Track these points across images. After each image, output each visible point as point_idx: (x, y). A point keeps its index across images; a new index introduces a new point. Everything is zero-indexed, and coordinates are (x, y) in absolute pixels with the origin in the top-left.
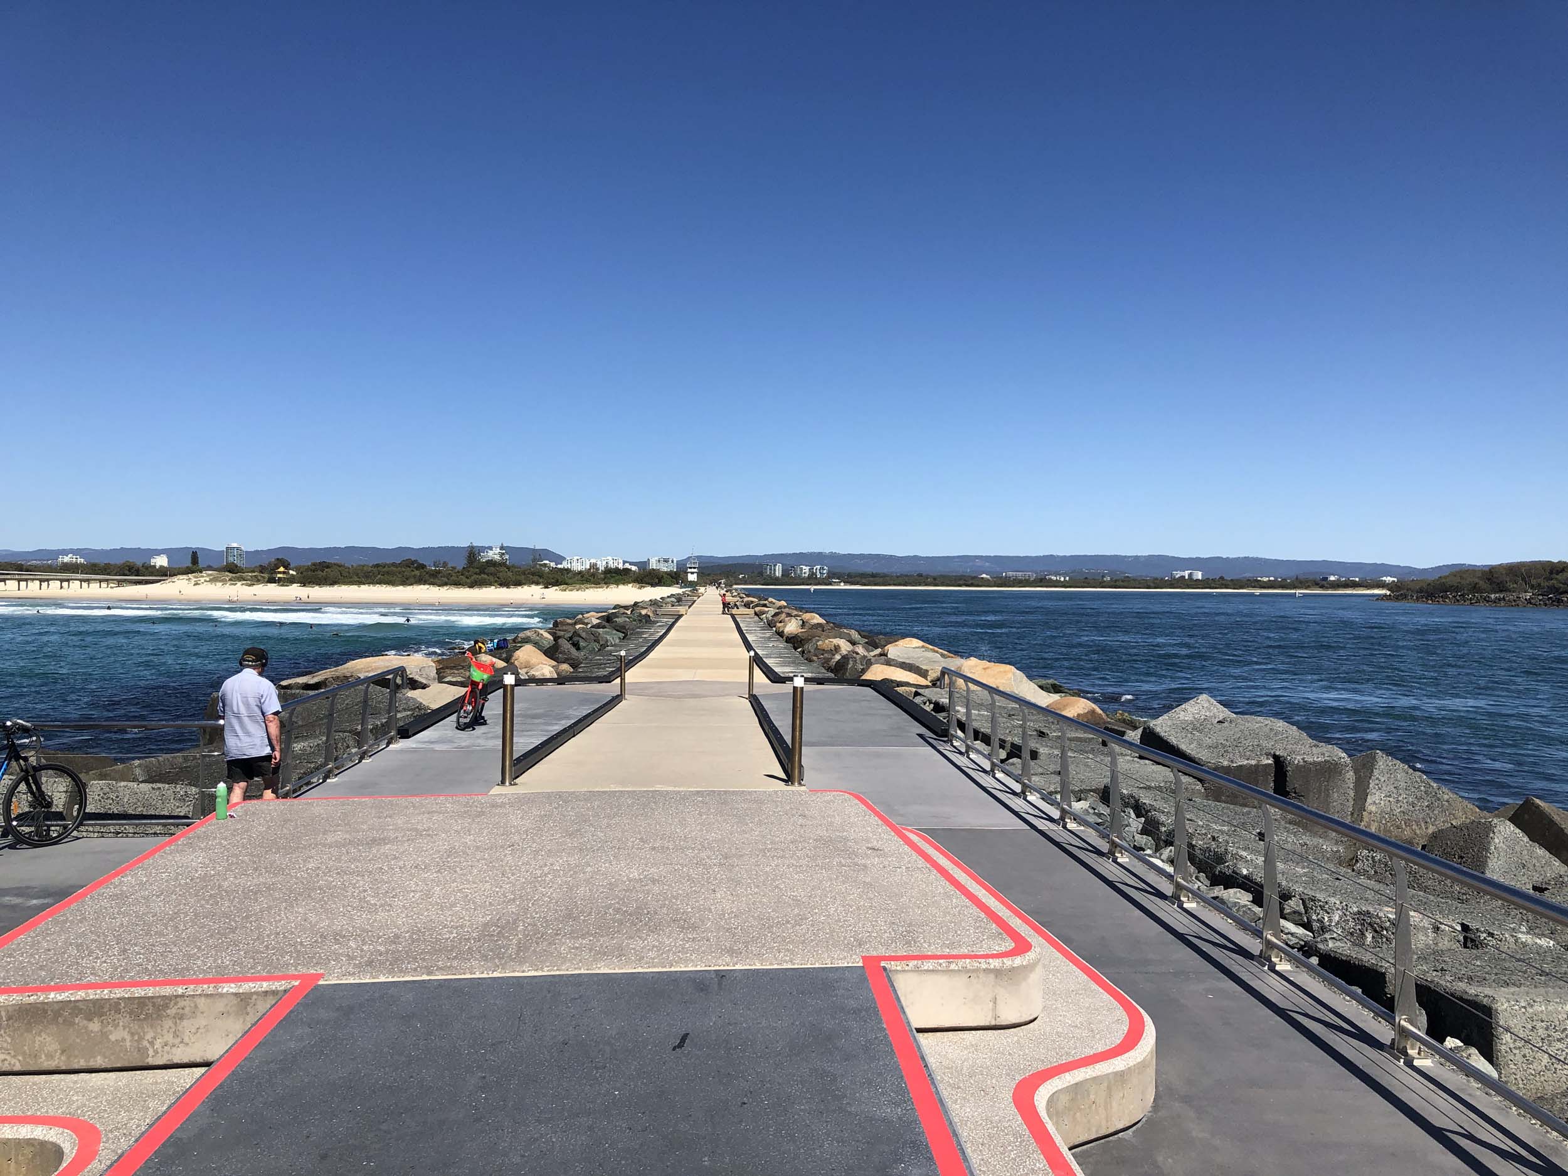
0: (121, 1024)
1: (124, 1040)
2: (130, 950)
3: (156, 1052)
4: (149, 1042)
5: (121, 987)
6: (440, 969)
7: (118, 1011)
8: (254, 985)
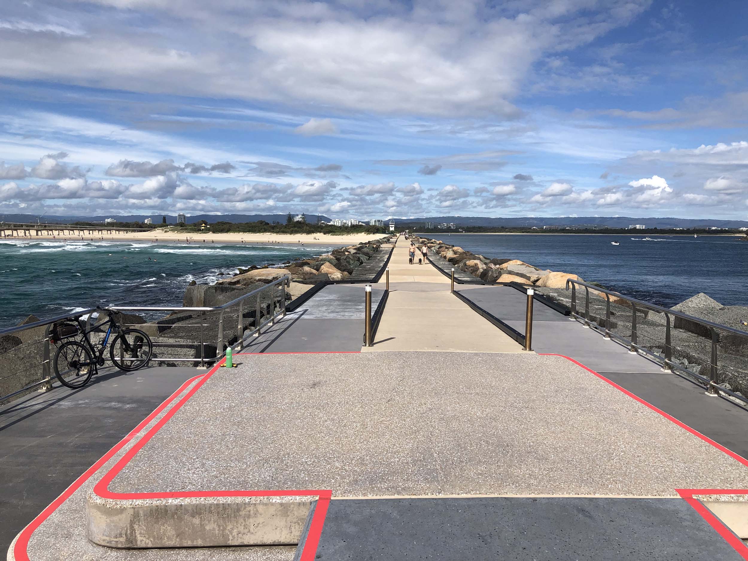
0: (212, 519)
1: (214, 529)
2: (206, 463)
3: (234, 537)
4: (230, 532)
5: (211, 496)
6: (404, 489)
7: (210, 512)
8: (291, 498)
